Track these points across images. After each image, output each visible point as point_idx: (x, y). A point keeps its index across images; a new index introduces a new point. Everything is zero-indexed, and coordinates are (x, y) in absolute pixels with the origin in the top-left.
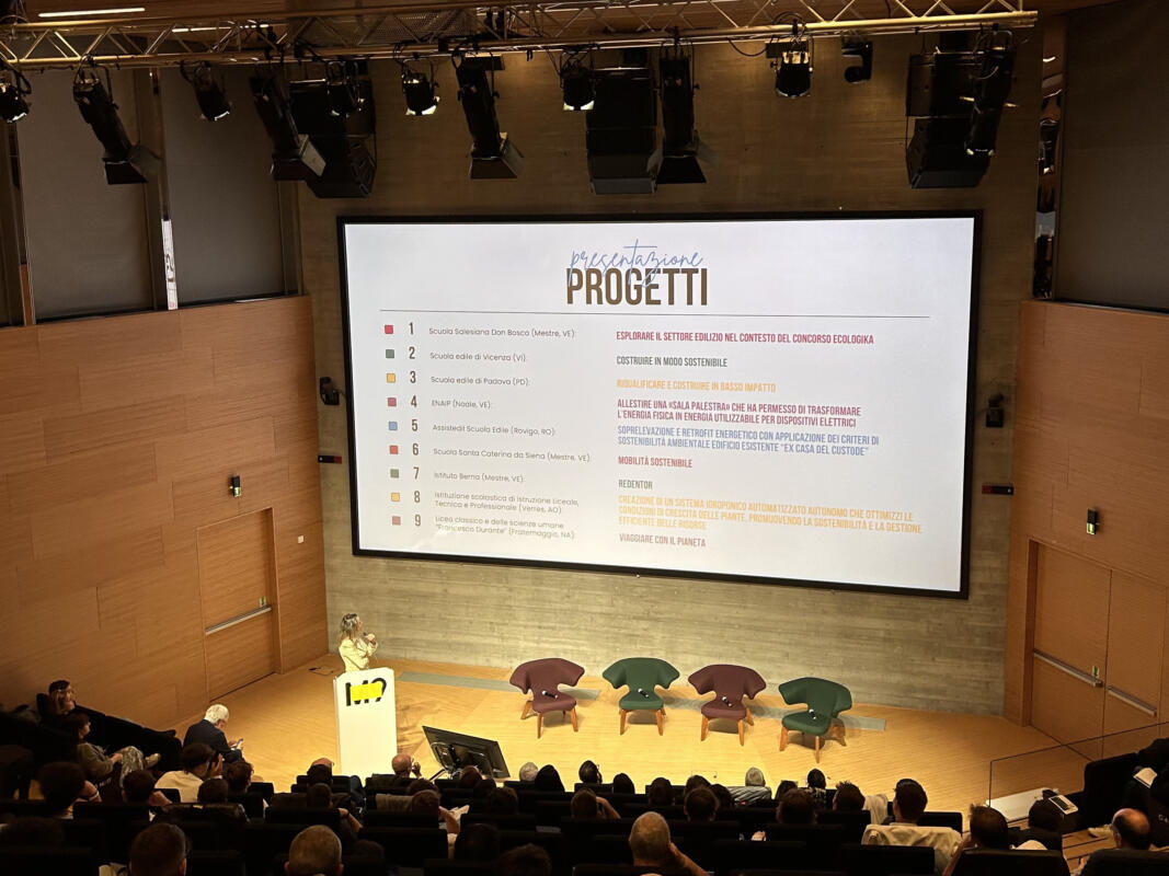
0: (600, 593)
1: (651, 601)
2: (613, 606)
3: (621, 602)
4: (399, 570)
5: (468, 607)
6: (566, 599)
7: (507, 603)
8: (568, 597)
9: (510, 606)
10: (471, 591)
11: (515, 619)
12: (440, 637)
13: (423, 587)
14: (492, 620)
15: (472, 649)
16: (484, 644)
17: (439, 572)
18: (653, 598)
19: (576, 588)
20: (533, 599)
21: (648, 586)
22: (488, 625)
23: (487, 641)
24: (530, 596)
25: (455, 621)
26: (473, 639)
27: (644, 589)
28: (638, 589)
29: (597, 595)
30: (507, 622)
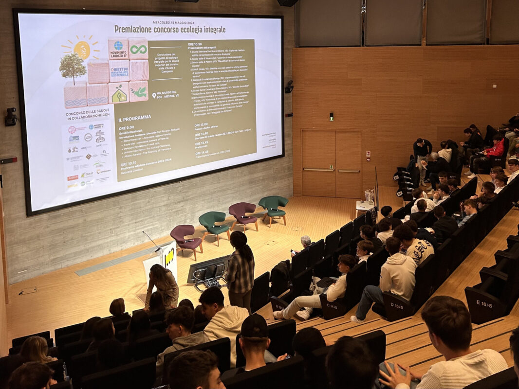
0: (164, 195)
1: (185, 192)
2: (169, 200)
3: (172, 197)
4: (56, 217)
5: (97, 225)
6: (148, 204)
7: (119, 215)
8: (149, 202)
9: (121, 217)
10: (100, 216)
11: (123, 222)
12: (82, 247)
13: (71, 223)
14: (111, 228)
15: (100, 247)
16: (107, 242)
17: (81, 211)
18: (185, 190)
19: (152, 197)
20: (132, 209)
21: (183, 185)
22: (109, 231)
23: (109, 240)
25: (91, 235)
26: (100, 242)
28: (180, 188)
29: (162, 197)
30: (119, 225)
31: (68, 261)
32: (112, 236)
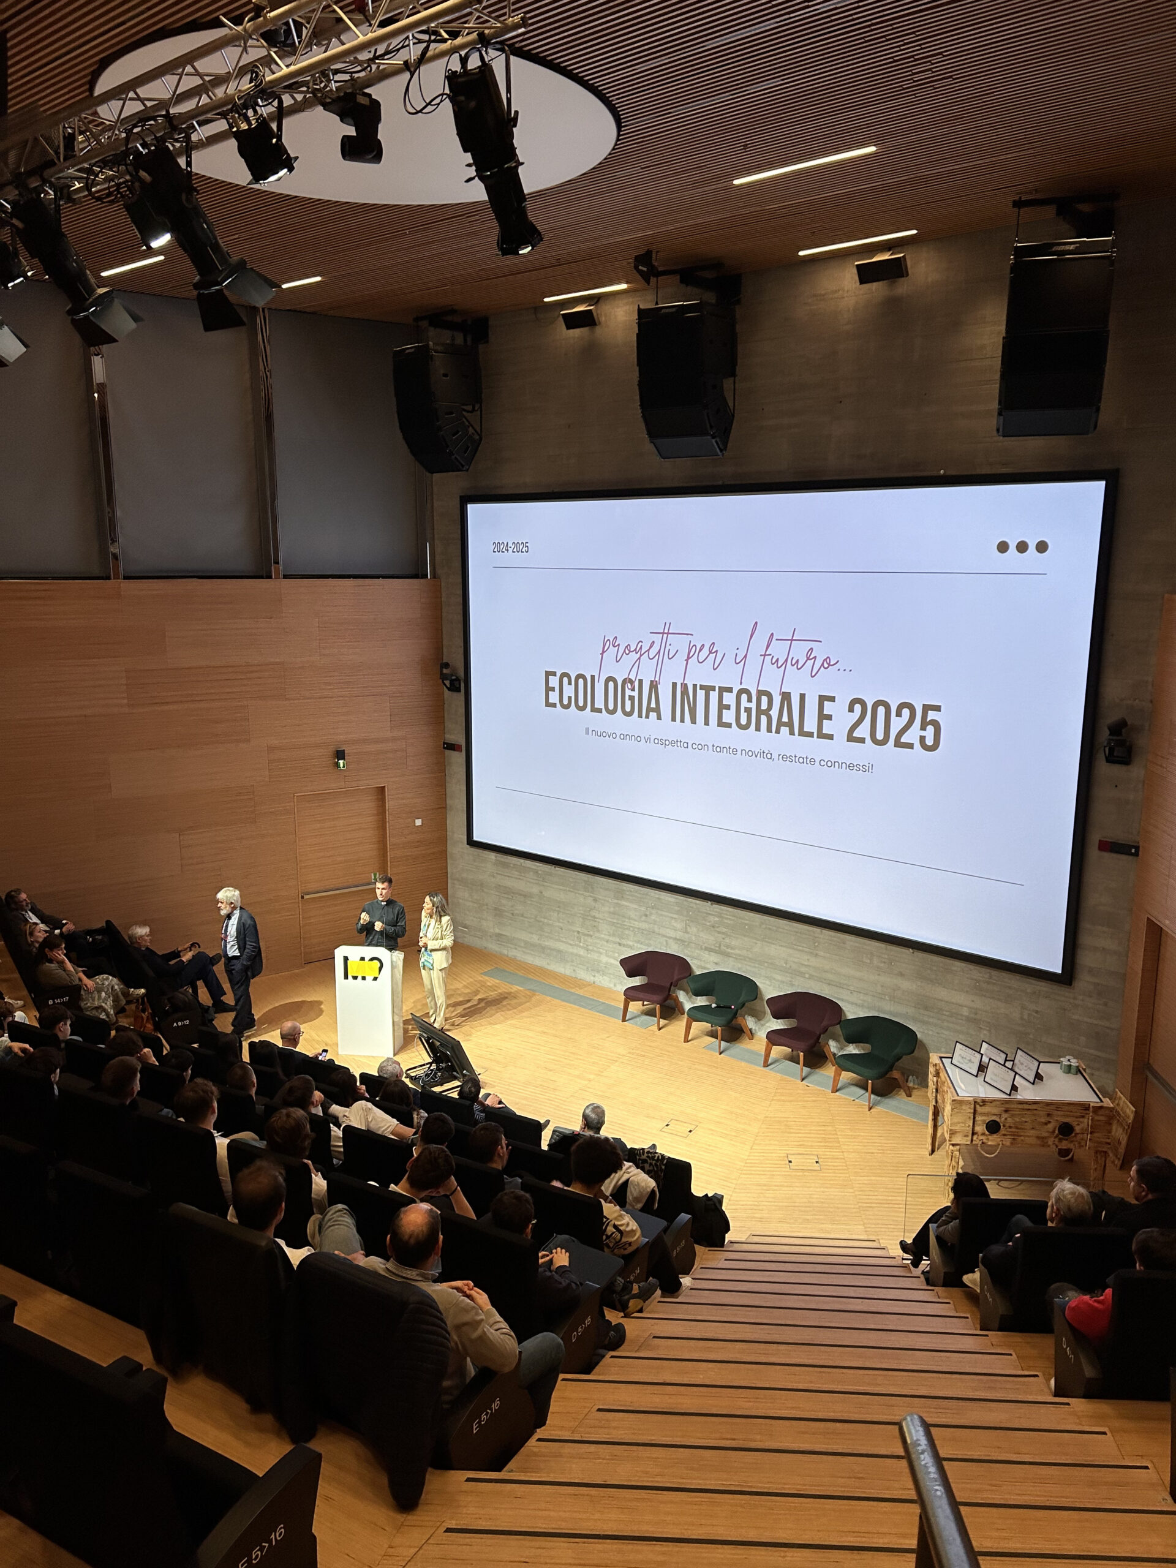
0: (675, 916)
1: (723, 933)
2: (687, 932)
3: (695, 929)
4: (505, 865)
5: (559, 912)
6: (644, 918)
7: (592, 913)
8: (646, 915)
9: (594, 917)
10: (562, 897)
11: (598, 931)
12: (535, 939)
13: (520, 885)
14: (579, 930)
15: (561, 956)
16: (572, 953)
17: (536, 872)
18: (724, 930)
19: (653, 908)
20: (614, 913)
21: (720, 916)
22: (576, 933)
23: (575, 951)
24: (612, 909)
25: (548, 925)
26: (562, 946)
27: (716, 919)
28: (711, 918)
29: (672, 918)
30: (591, 933)
31: (516, 949)
32: (580, 947)
